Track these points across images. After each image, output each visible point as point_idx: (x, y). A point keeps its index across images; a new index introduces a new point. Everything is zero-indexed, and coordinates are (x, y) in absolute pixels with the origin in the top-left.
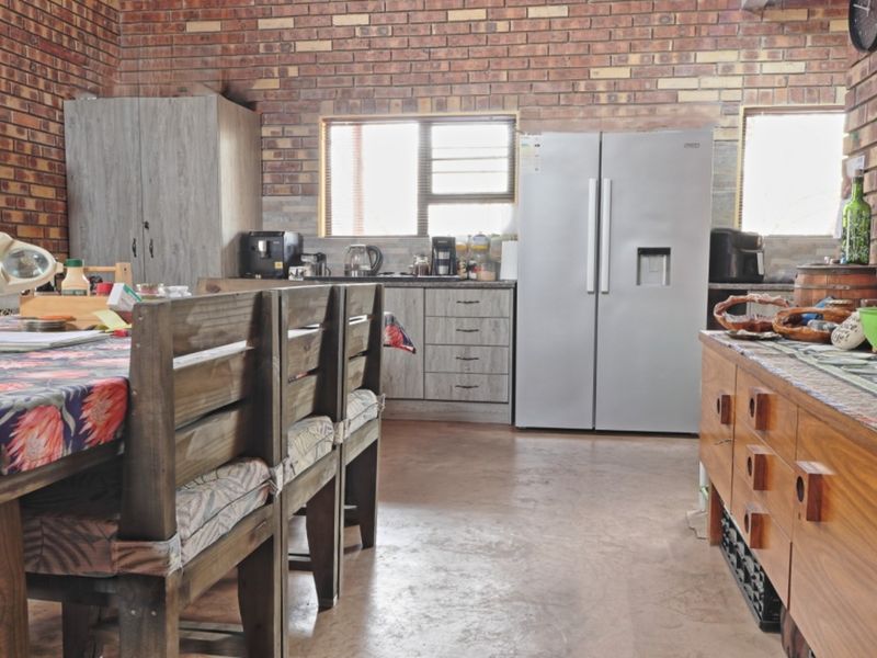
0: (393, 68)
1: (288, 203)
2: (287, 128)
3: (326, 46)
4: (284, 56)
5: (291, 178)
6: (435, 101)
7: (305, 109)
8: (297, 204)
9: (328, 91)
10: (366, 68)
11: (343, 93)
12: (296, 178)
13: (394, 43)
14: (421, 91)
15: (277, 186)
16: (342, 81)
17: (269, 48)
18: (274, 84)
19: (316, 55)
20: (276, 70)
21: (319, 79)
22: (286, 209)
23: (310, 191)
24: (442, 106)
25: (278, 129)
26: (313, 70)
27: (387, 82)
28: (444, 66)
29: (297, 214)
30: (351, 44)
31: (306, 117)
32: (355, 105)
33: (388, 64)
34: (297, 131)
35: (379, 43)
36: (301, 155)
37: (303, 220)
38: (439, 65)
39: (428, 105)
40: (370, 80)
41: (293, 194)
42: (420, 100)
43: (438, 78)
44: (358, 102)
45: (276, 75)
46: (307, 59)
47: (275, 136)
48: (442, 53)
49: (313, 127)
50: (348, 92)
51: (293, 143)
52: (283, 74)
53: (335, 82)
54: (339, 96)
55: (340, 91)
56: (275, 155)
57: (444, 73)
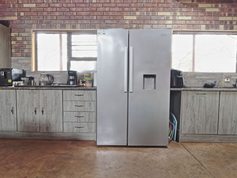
0: (57, 14)
1: (21, 59)
2: (20, 33)
3: (34, 5)
4: (19, 9)
5: (22, 51)
6: (72, 25)
7: (27, 27)
8: (24, 59)
9: (35, 21)
10: (48, 14)
11: (40, 22)
12: (24, 51)
13: (57, 5)
14: (67, 22)
15: (17, 53)
16: (40, 18)
17: (14, 6)
18: (15, 18)
19: (30, 8)
20: (16, 14)
21: (31, 17)
22: (20, 61)
23: (29, 55)
24: (74, 27)
25: (17, 34)
26: (29, 14)
27: (55, 18)
28: (75, 13)
29: (23, 63)
30: (43, 5)
31: (27, 30)
32: (44, 26)
33: (55, 12)
34: (24, 34)
35: (52, 5)
36: (25, 43)
37: (26, 65)
38: (73, 13)
39: (70, 27)
40: (49, 18)
41: (22, 56)
42: (66, 25)
43: (72, 18)
44: (45, 25)
45: (16, 15)
46: (27, 10)
47: (16, 36)
48: (74, 9)
49: (29, 33)
50: (42, 21)
51: (22, 39)
52: (19, 15)
53: (37, 18)
54: (38, 23)
55: (39, 21)
56: (16, 43)
57: (75, 16)
